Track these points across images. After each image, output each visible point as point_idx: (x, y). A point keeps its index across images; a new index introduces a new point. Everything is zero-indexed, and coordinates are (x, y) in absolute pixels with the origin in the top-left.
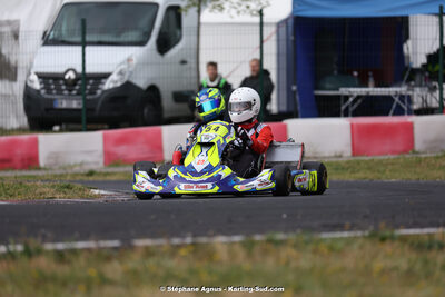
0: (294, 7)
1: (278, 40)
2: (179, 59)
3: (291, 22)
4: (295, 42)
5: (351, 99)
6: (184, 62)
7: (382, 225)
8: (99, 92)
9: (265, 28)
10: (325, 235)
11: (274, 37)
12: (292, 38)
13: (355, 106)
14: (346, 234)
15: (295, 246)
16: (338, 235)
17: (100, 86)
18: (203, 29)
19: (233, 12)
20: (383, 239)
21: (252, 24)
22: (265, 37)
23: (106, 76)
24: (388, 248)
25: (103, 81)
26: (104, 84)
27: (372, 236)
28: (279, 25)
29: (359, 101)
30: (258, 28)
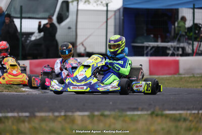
0: (123, 3)
1: (115, 19)
2: (68, 26)
3: (122, 10)
4: (123, 20)
5: (149, 48)
6: (69, 28)
7: (157, 108)
8: (28, 41)
9: (109, 13)
10: (129, 113)
11: (113, 17)
12: (122, 18)
13: (152, 51)
14: (139, 113)
15: (114, 118)
16: (136, 113)
17: (29, 39)
18: (79, 12)
19: (95, 4)
20: (157, 115)
21: (103, 11)
22: (109, 17)
23: (32, 34)
24: (159, 120)
25: (30, 36)
26: (31, 37)
27: (152, 114)
28: (115, 11)
29: (153, 49)
30: (105, 12)
